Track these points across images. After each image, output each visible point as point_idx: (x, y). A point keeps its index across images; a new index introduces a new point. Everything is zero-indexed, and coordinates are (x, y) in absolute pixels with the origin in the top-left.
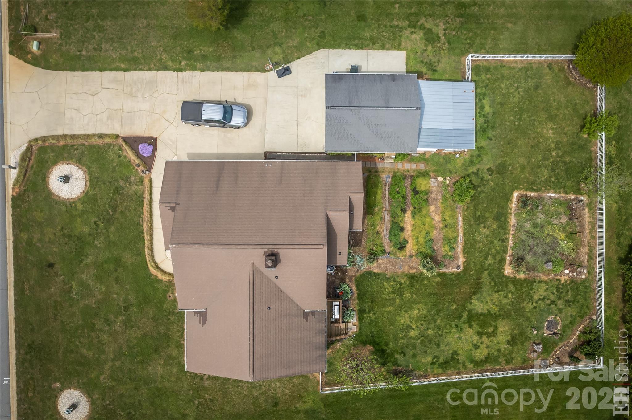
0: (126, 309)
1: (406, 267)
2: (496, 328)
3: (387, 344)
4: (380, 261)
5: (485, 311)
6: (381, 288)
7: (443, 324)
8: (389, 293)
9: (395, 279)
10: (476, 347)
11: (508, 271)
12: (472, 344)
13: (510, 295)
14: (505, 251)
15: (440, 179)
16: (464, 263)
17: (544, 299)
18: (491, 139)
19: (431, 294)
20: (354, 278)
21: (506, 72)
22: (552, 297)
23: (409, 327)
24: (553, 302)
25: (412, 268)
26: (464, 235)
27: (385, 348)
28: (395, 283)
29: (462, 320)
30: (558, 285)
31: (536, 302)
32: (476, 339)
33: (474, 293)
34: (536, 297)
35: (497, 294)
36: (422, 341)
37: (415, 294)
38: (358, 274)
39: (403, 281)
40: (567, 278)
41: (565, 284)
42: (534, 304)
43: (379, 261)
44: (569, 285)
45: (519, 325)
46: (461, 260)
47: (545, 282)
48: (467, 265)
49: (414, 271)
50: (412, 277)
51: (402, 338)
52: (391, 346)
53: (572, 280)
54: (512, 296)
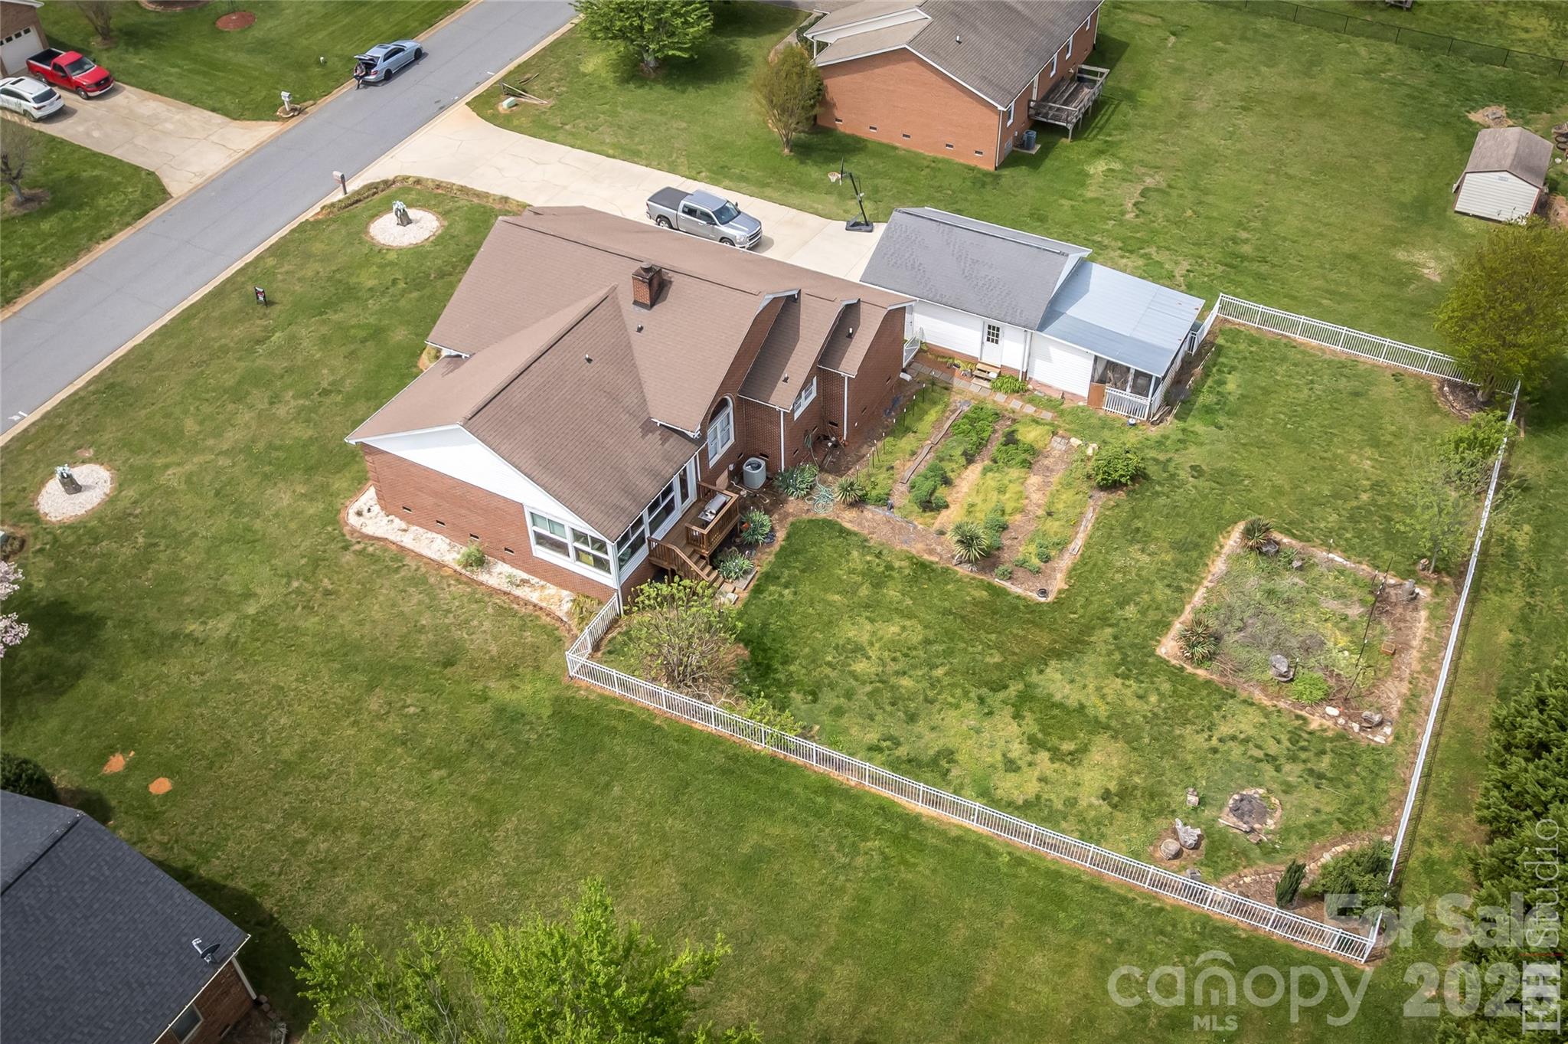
0: (326, 393)
1: (920, 546)
2: (1084, 749)
3: (786, 661)
4: (868, 514)
5: (1072, 703)
6: (841, 556)
7: (946, 681)
8: (852, 572)
9: (880, 553)
10: (1011, 766)
11: (1168, 647)
12: (1004, 755)
13: (1153, 699)
14: (1177, 612)
15: (1075, 442)
16: (1060, 592)
17: (1247, 740)
18: (1221, 428)
19: (951, 613)
20: (791, 519)
21: (1292, 354)
22: (1273, 749)
23: (858, 650)
24: (1271, 759)
25: (931, 552)
26: (1088, 545)
27: (777, 665)
28: (877, 561)
29: (1001, 695)
30: (1299, 728)
31: (1220, 740)
32: (1017, 750)
33: (1058, 655)
34: (1224, 729)
35: (1119, 681)
36: (876, 691)
37: (911, 598)
38: (805, 517)
39: (897, 564)
40: (1329, 723)
41: (1318, 734)
42: (1214, 742)
43: (865, 513)
44: (1332, 740)
45: (1153, 770)
46: (1058, 583)
47: (1262, 709)
48: (1068, 597)
49: (935, 559)
50: (922, 567)
51: (829, 664)
52: (792, 668)
53: (1342, 736)
54: (1160, 701)
